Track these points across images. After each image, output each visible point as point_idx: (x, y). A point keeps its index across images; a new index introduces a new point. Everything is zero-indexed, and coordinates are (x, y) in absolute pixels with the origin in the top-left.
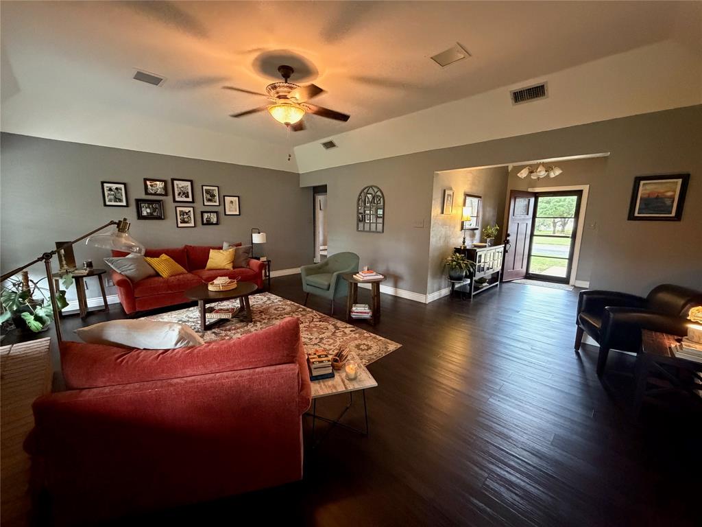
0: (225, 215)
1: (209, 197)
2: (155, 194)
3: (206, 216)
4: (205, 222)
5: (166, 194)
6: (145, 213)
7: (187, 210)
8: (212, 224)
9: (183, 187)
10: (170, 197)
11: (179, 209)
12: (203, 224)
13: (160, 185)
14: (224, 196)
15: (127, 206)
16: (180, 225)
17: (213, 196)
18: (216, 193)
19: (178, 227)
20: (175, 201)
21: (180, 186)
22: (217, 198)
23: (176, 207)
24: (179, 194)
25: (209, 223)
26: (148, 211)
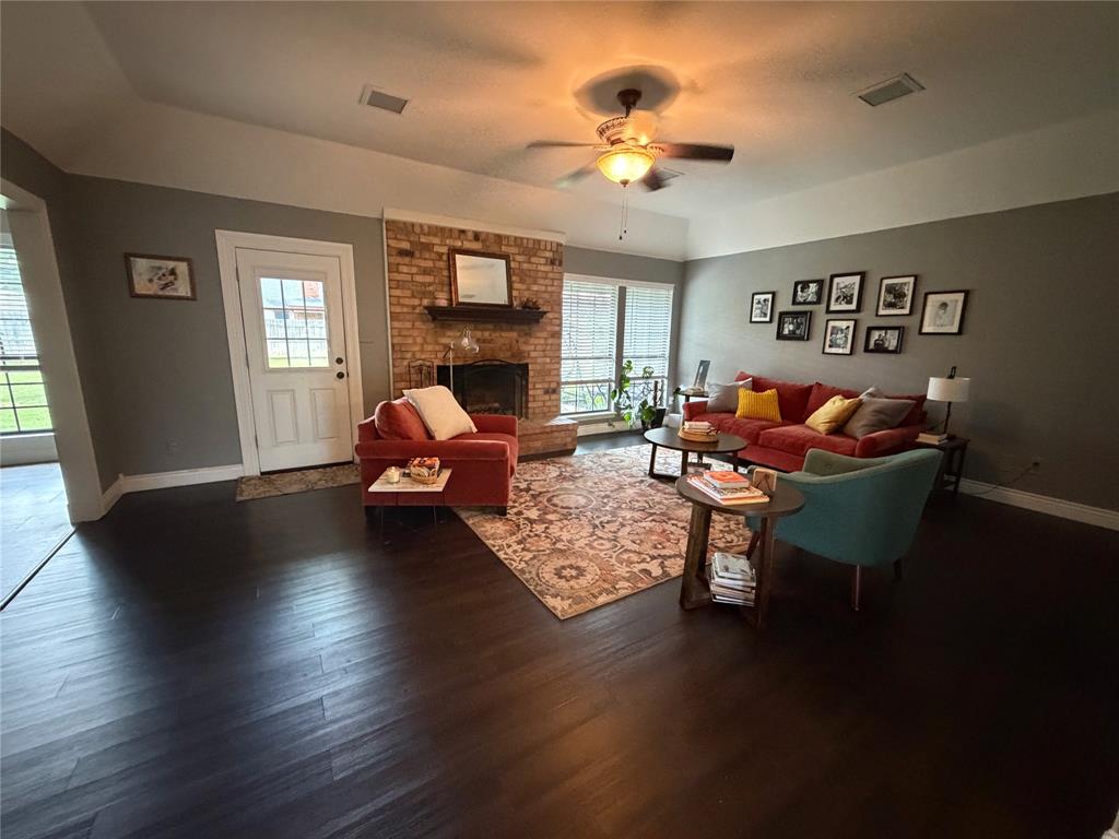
0: (920, 333)
1: (891, 298)
2: (805, 303)
3: (876, 335)
4: (872, 345)
5: (818, 302)
6: (786, 332)
7: (844, 324)
8: (886, 351)
9: (845, 287)
10: (824, 305)
11: (831, 324)
12: (867, 350)
13: (813, 287)
14: (927, 294)
15: (771, 321)
16: (828, 350)
17: (900, 295)
18: (909, 291)
19: (823, 353)
20: (828, 311)
21: (842, 285)
22: (908, 299)
23: (828, 321)
24: (837, 300)
25: (880, 348)
26: (791, 327)
